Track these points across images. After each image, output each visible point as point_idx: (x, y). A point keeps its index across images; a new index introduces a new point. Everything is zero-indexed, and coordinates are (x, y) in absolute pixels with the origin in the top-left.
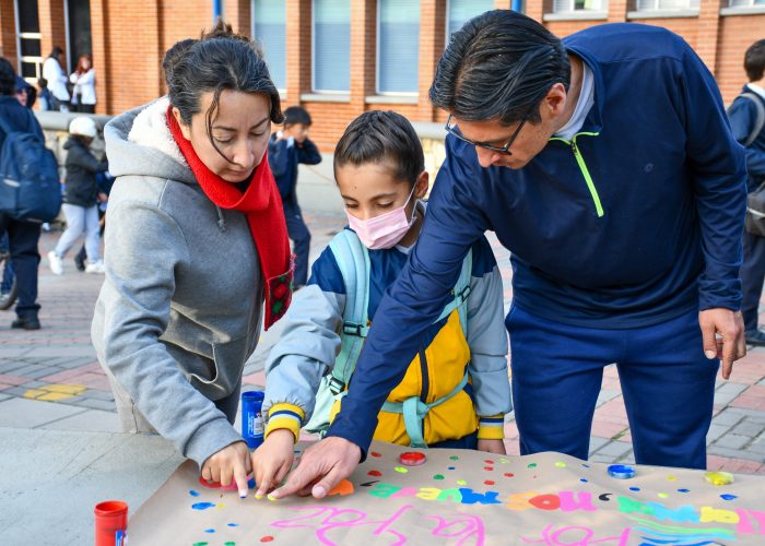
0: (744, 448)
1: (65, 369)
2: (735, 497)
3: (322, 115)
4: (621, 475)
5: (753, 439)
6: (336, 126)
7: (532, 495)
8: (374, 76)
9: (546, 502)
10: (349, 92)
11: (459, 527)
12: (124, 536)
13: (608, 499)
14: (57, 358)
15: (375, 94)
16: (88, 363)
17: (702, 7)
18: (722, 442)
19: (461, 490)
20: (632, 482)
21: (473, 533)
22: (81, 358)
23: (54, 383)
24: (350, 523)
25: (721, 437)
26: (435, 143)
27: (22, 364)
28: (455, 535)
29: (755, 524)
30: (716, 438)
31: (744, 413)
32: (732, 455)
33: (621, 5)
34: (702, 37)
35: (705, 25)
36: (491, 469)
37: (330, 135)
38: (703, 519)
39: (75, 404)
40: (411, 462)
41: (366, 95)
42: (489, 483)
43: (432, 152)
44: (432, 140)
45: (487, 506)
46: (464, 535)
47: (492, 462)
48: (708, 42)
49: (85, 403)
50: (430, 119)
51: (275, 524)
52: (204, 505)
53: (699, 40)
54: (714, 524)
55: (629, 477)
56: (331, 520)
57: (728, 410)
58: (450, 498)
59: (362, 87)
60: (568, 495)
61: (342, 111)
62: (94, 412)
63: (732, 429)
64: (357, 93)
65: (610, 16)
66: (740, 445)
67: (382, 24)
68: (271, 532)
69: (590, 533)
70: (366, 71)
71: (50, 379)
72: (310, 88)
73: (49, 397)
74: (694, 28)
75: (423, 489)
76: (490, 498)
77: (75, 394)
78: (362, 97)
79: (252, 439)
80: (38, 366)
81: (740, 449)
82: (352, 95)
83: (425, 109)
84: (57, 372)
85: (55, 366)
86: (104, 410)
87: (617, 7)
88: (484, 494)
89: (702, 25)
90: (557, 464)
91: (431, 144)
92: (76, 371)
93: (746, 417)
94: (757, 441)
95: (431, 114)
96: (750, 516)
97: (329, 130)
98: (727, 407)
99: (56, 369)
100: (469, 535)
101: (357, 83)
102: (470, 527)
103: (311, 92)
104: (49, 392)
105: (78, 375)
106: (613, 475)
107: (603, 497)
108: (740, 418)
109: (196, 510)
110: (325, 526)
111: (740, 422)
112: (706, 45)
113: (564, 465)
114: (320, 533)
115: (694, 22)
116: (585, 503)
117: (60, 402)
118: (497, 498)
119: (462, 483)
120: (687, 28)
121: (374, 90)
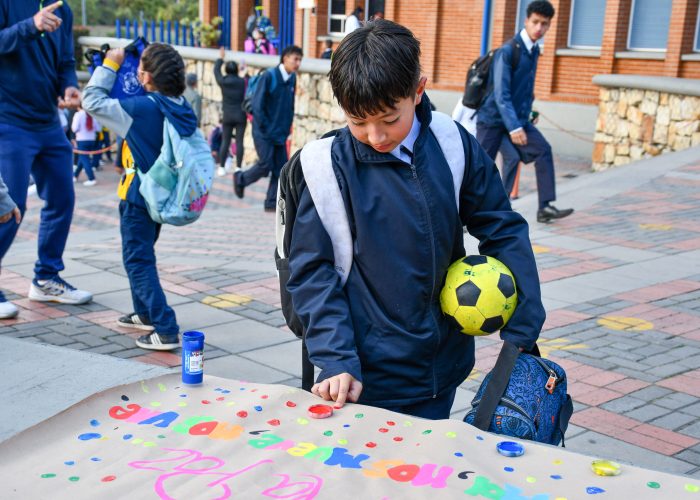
1: (245, 281)
3: (574, 69)
6: (585, 78)
8: (625, 33)
9: (404, 473)
10: (600, 48)
14: (244, 271)
15: (625, 50)
23: (230, 293)
26: (672, 97)
27: (215, 274)
28: (282, 497)
37: (579, 86)
39: (237, 313)
41: (615, 51)
43: (668, 105)
45: (345, 469)
46: (291, 498)
49: (244, 313)
50: (675, 74)
58: (317, 457)
59: (613, 43)
60: (431, 468)
61: (592, 65)
62: (249, 321)
64: (608, 48)
70: (618, 28)
71: (228, 289)
72: (566, 44)
77: (240, 304)
78: (612, 53)
80: (226, 277)
82: (603, 50)
83: (671, 64)
84: (237, 284)
85: (239, 278)
86: (258, 321)
91: (668, 98)
92: (253, 284)
95: (676, 69)
97: (579, 82)
99: (239, 281)
101: (609, 39)
102: (304, 491)
103: (567, 48)
104: (222, 300)
105: (251, 288)
107: (463, 475)
116: (438, 480)
117: (226, 310)
118: (363, 462)
121: (625, 46)
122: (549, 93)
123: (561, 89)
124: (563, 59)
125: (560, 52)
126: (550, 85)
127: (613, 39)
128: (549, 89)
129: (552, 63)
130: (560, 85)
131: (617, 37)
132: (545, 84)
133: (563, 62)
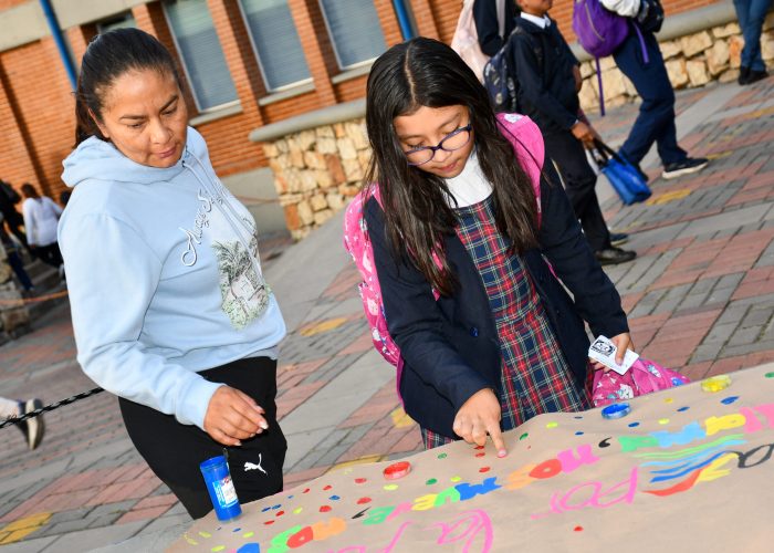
0: (758, 339)
1: (22, 501)
2: (736, 398)
3: (218, 136)
4: (617, 414)
5: (765, 327)
7: (530, 467)
8: (259, 74)
9: (547, 470)
10: (238, 102)
11: (463, 527)
13: (608, 444)
14: (8, 493)
15: (267, 94)
16: (47, 486)
18: (734, 340)
19: (457, 487)
20: (630, 418)
21: (480, 527)
22: (36, 483)
23: (14, 520)
25: (732, 336)
26: (347, 125)
28: (461, 537)
29: (761, 418)
30: (727, 339)
31: (749, 302)
36: (483, 455)
37: (232, 153)
38: (710, 432)
39: (43, 535)
41: (257, 99)
42: (484, 470)
43: (347, 135)
44: (343, 122)
45: (488, 495)
46: (471, 533)
49: (54, 530)
50: (334, 101)
54: (722, 433)
55: (625, 414)
57: (732, 304)
58: (448, 499)
59: (250, 92)
60: (567, 455)
61: (238, 124)
63: (741, 323)
64: (248, 98)
66: (753, 337)
67: (249, 17)
69: (598, 485)
70: (248, 72)
72: (197, 111)
73: (14, 537)
75: (417, 501)
76: (490, 485)
77: (41, 524)
78: (254, 102)
81: (754, 342)
82: (242, 103)
83: (325, 93)
84: (15, 507)
88: (482, 483)
90: (549, 426)
91: (344, 128)
92: (35, 499)
93: (751, 306)
94: (770, 327)
95: (332, 96)
96: (756, 412)
97: (231, 148)
98: (729, 303)
99: (12, 504)
100: (476, 532)
101: (243, 88)
102: (475, 523)
103: (199, 115)
104: (12, 532)
105: (38, 503)
106: (609, 418)
107: (603, 444)
108: (745, 309)
111: (746, 314)
113: (555, 425)
116: (587, 457)
117: (26, 539)
118: (496, 483)
119: (457, 480)
121: (265, 90)
125: (195, 122)
127: (248, 87)
131: (251, 83)
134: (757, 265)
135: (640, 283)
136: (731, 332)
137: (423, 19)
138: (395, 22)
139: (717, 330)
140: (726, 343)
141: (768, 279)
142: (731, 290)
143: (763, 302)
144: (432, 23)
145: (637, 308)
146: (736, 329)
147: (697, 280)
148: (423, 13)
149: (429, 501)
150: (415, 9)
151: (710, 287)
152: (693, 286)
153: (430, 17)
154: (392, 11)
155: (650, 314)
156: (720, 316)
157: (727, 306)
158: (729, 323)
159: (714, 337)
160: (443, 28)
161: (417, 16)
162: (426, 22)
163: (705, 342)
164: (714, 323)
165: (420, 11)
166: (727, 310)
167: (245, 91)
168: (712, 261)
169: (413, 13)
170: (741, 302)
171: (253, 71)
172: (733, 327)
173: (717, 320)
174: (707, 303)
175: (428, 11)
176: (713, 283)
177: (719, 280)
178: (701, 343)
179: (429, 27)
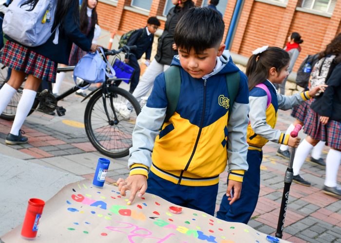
0: (314, 238)
3: (133, 19)
5: (319, 235)
8: (163, 6)
10: (149, 11)
12: (40, 217)
15: (162, 15)
17: (333, 14)
18: (304, 232)
19: (198, 231)
24: (145, 236)
31: (317, 221)
32: (308, 240)
33: (294, 2)
34: (330, 29)
35: (333, 23)
36: (212, 224)
40: (175, 212)
41: (157, 14)
42: (211, 231)
47: (213, 221)
48: (332, 32)
51: (108, 228)
52: (73, 210)
53: (328, 29)
56: (135, 232)
57: (309, 217)
58: (192, 234)
59: (156, 10)
63: (310, 227)
64: (153, 12)
65: (288, 7)
66: (313, 236)
68: (106, 231)
70: (160, 3)
72: (130, 4)
74: (326, 23)
75: (180, 227)
79: (99, 181)
81: (312, 238)
87: (292, 3)
88: (209, 236)
89: (331, 22)
90: (245, 230)
93: (317, 223)
94: (321, 236)
98: (309, 216)
101: (154, 7)
103: (130, 6)
108: (314, 222)
109: (70, 211)
110: (132, 234)
112: (331, 33)
114: (130, 237)
115: (328, 20)
118: (215, 240)
119: (199, 229)
120: (323, 22)
121: (162, 13)
122: (117, 30)
123: (123, 29)
124: (127, 12)
125: (127, 8)
126: (118, 25)
127: (157, 8)
128: (117, 27)
129: (121, 13)
130: (123, 27)
131: (159, 7)
132: (116, 24)
133: (127, 14)
134: (327, 208)
135: (275, 185)
136: (304, 228)
137: (242, 26)
138: (230, 20)
139: (298, 224)
140: (301, 231)
141: (328, 216)
142: (312, 211)
143: (323, 224)
144: (244, 29)
145: (270, 195)
146: (307, 228)
147: (299, 198)
148: (242, 23)
149: (183, 230)
150: (241, 20)
151: (304, 205)
152: (296, 200)
153: (245, 27)
154: (231, 15)
155: (274, 200)
156: (303, 219)
157: (307, 216)
158: (305, 224)
159: (297, 226)
160: (247, 34)
161: (240, 23)
162: (242, 27)
163: (292, 226)
164: (299, 221)
165: (242, 22)
166: (306, 219)
167: (154, 9)
168: (309, 195)
169: (239, 21)
170: (314, 219)
171: (162, 3)
172: (306, 227)
173: (301, 220)
174: (299, 210)
175: (245, 24)
176: (305, 204)
177: (308, 204)
178: (290, 225)
179: (242, 30)
